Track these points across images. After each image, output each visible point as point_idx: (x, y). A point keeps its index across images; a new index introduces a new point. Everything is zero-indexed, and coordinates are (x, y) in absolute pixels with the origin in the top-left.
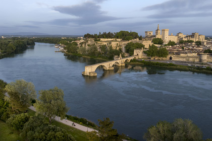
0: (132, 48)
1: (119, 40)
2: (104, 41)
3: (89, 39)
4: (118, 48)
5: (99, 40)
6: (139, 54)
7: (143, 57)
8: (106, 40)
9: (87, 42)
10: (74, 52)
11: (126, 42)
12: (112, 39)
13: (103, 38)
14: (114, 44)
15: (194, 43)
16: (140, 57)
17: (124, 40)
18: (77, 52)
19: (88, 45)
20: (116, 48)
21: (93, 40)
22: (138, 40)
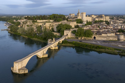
0: (63, 29)
1: (52, 21)
2: (40, 22)
3: (29, 21)
4: (51, 28)
5: (36, 22)
6: (68, 34)
7: (71, 36)
8: (42, 21)
9: (27, 22)
10: (15, 32)
11: (57, 23)
12: (47, 20)
13: (40, 19)
14: (47, 25)
15: (104, 23)
16: (69, 37)
17: (55, 21)
18: (17, 32)
19: (27, 26)
20: (49, 28)
21: (31, 21)
22: (66, 21)
